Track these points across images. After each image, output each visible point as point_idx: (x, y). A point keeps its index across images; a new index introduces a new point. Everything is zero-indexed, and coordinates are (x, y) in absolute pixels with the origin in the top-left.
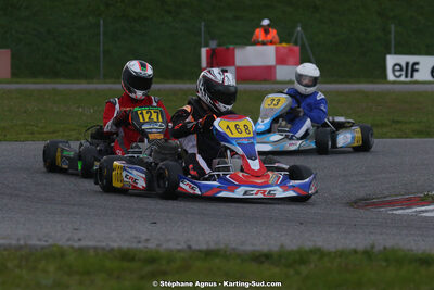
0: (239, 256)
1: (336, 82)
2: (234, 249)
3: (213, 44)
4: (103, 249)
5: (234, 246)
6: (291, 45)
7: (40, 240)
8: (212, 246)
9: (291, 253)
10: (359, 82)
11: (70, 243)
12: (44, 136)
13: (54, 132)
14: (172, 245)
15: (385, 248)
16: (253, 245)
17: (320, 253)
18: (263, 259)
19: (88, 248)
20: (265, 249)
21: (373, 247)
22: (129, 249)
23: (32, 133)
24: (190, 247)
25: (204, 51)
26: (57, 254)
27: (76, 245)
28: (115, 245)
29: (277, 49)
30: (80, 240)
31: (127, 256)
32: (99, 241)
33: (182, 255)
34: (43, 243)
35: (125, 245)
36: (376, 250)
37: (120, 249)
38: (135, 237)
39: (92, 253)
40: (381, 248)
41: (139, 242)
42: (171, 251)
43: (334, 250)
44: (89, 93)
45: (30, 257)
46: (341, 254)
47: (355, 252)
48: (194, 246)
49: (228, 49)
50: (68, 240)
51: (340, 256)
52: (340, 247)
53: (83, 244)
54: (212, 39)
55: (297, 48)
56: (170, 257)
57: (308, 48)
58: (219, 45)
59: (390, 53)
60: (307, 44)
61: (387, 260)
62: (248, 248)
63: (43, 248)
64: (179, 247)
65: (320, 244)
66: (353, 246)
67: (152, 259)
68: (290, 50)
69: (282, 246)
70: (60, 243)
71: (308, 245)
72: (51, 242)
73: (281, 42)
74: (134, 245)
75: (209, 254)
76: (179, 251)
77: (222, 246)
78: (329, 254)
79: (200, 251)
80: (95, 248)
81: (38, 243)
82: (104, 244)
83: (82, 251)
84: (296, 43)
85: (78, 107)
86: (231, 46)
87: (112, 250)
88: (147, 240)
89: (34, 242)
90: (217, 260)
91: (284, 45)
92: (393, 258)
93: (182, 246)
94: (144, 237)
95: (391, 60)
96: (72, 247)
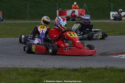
0: (68, 70)
1: (96, 20)
2: (67, 68)
3: (60, 9)
4: (29, 68)
5: (67, 67)
6: (83, 9)
7: (11, 66)
8: (61, 67)
9: (83, 69)
10: (102, 20)
11: (20, 66)
12: (12, 36)
13: (14, 35)
14: (49, 67)
15: (110, 67)
16: (72, 67)
17: (92, 69)
18: (75, 70)
19: (25, 68)
20: (76, 68)
21: (107, 67)
22: (37, 68)
23: (8, 35)
24: (54, 67)
25: (58, 11)
26: (16, 70)
27: (21, 67)
28: (33, 67)
29: (79, 11)
30: (22, 66)
31: (36, 70)
32: (28, 66)
33: (52, 70)
34: (12, 67)
35: (36, 67)
36: (108, 68)
37: (34, 68)
38: (38, 65)
39: (26, 69)
40: (109, 67)
41: (40, 66)
42: (49, 68)
43: (96, 68)
44: (25, 23)
45: (8, 71)
46: (98, 69)
47: (102, 68)
48: (55, 67)
49: (64, 11)
50: (19, 66)
51: (97, 70)
52: (97, 67)
53: (23, 67)
54: (60, 8)
55: (84, 10)
56: (49, 70)
57: (88, 10)
58: (62, 9)
59: (111, 11)
60: (87, 9)
61: (111, 70)
62: (71, 67)
63: (12, 68)
64: (51, 67)
65: (92, 66)
66: (101, 67)
67: (43, 71)
68: (83, 11)
69: (81, 67)
70: (17, 67)
71: (88, 66)
72: (14, 66)
73: (80, 8)
74: (38, 67)
75: (60, 69)
76: (51, 68)
77: (63, 67)
78: (94, 69)
79: (57, 68)
80: (27, 68)
81: (10, 67)
82: (29, 67)
83: (23, 69)
84: (84, 9)
85: (22, 28)
86: (65, 10)
87: (32, 68)
88: (42, 65)
89: (9, 66)
90: (62, 71)
91: (81, 9)
92: (113, 70)
93: (52, 67)
94: (41, 65)
95: (112, 13)
96: (20, 68)
